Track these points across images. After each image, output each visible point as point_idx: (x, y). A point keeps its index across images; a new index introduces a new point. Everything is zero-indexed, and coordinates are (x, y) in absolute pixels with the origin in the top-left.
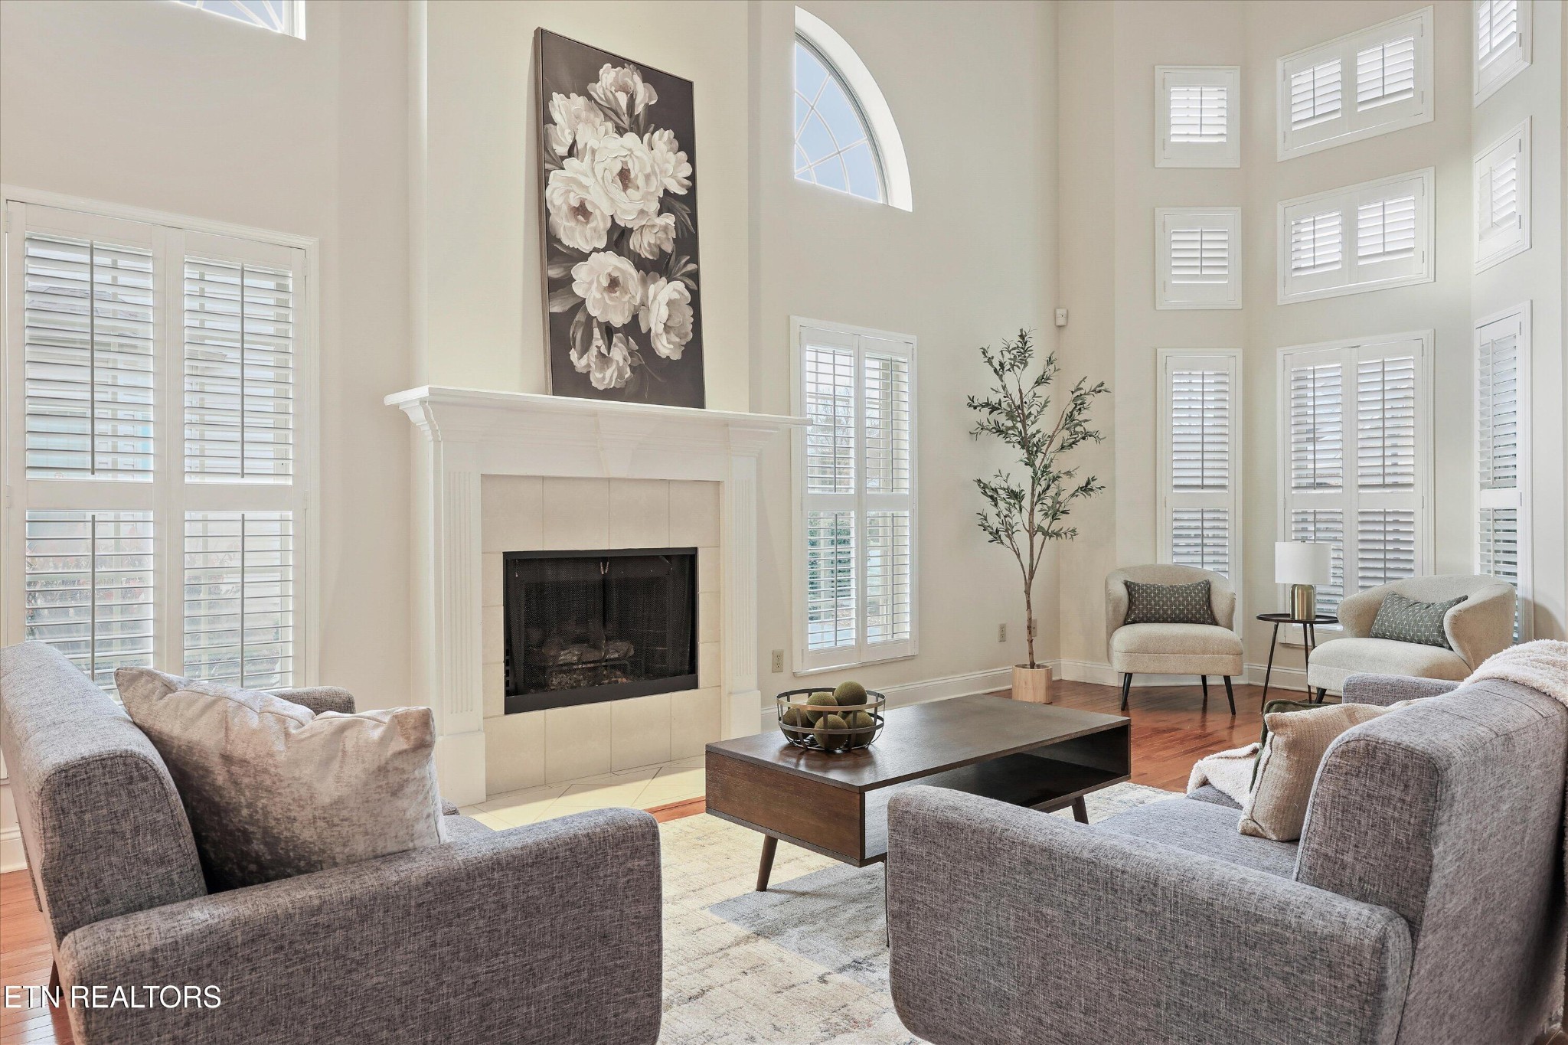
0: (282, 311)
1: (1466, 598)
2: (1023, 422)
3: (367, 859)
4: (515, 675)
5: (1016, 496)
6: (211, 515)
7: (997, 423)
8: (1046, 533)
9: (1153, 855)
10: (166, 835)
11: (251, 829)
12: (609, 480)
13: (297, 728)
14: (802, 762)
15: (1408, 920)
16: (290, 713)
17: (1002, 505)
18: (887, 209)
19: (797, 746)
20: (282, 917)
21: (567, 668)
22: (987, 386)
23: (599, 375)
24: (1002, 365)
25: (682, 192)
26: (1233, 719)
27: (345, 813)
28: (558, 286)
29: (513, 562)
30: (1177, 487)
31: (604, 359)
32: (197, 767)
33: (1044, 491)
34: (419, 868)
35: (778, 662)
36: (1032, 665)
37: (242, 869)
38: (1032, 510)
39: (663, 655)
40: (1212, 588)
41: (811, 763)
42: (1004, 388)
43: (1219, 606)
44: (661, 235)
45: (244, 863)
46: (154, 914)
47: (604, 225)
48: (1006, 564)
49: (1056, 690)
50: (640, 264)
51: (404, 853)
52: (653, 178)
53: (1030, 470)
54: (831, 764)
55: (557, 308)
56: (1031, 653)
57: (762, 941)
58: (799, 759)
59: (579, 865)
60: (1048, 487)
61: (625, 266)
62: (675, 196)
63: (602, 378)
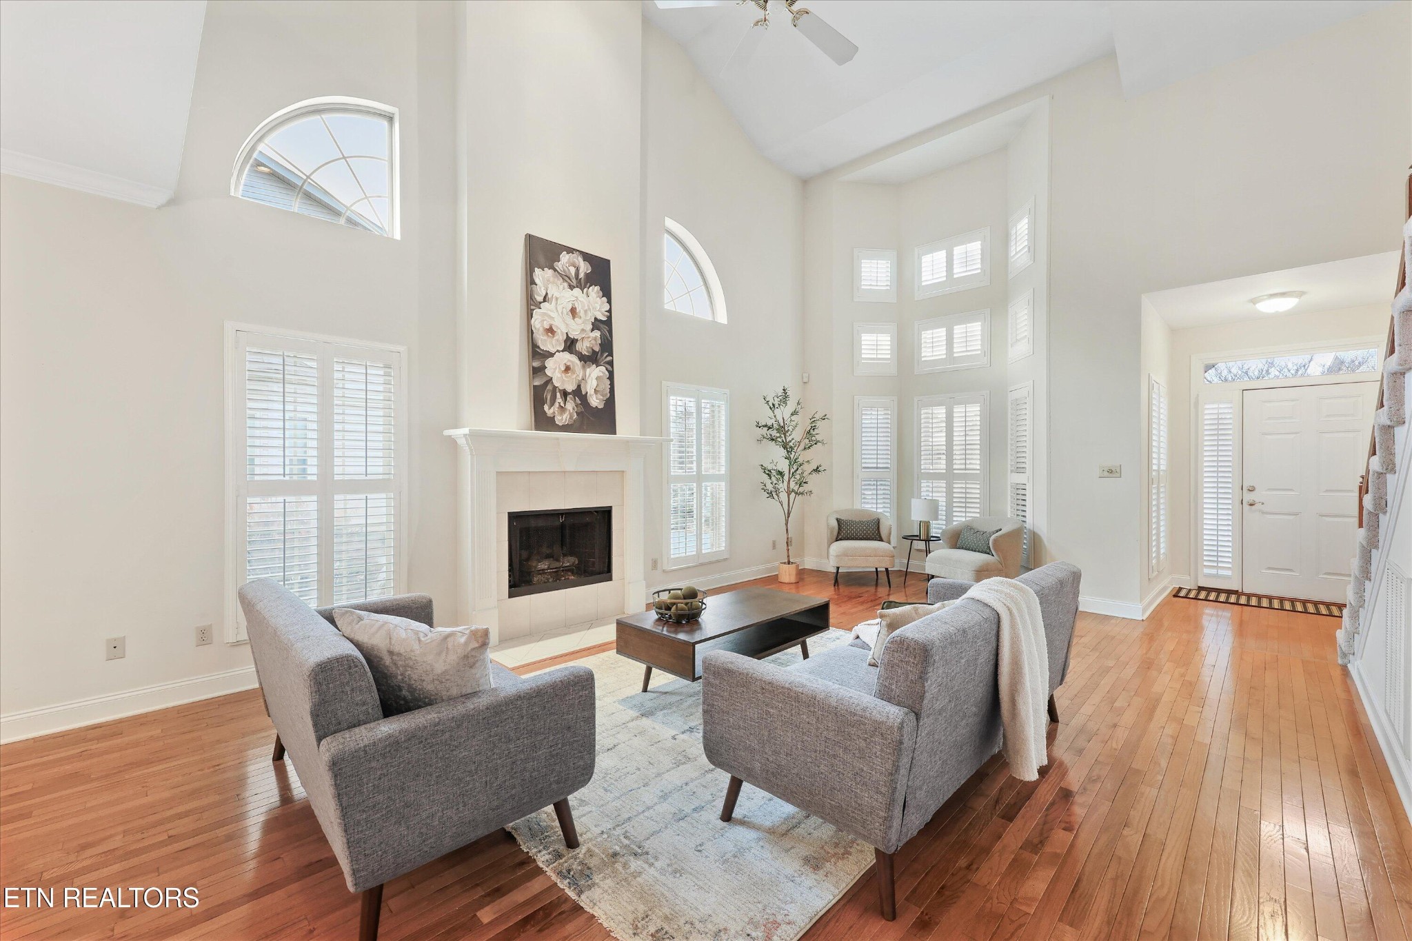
0: (388, 386)
1: (1001, 530)
2: (785, 434)
3: (458, 698)
4: (514, 578)
5: (781, 473)
6: (349, 497)
7: (771, 435)
8: (796, 493)
9: (815, 686)
10: (366, 692)
11: (402, 685)
12: (565, 472)
13: (424, 637)
14: (665, 629)
15: (916, 714)
16: (420, 630)
17: (773, 478)
18: (714, 322)
19: (661, 620)
20: (422, 728)
21: (542, 572)
22: (766, 417)
23: (560, 418)
24: (773, 405)
25: (605, 319)
26: (890, 590)
27: (447, 677)
28: (538, 371)
29: (514, 517)
30: (864, 468)
31: (562, 409)
32: (376, 656)
33: (795, 471)
34: (482, 701)
35: (655, 564)
36: (789, 563)
37: (397, 703)
38: (789, 481)
39: (594, 563)
40: (881, 521)
41: (669, 629)
42: (775, 416)
43: (884, 533)
44: (593, 342)
45: (398, 700)
46: (362, 728)
47: (563, 338)
48: (774, 509)
49: (802, 574)
50: (582, 358)
51: (475, 694)
52: (589, 312)
53: (787, 461)
54: (679, 629)
55: (537, 383)
56: (788, 556)
57: (644, 719)
58: (663, 627)
59: (557, 695)
60: (798, 469)
61: (574, 359)
62: (601, 321)
63: (561, 419)
